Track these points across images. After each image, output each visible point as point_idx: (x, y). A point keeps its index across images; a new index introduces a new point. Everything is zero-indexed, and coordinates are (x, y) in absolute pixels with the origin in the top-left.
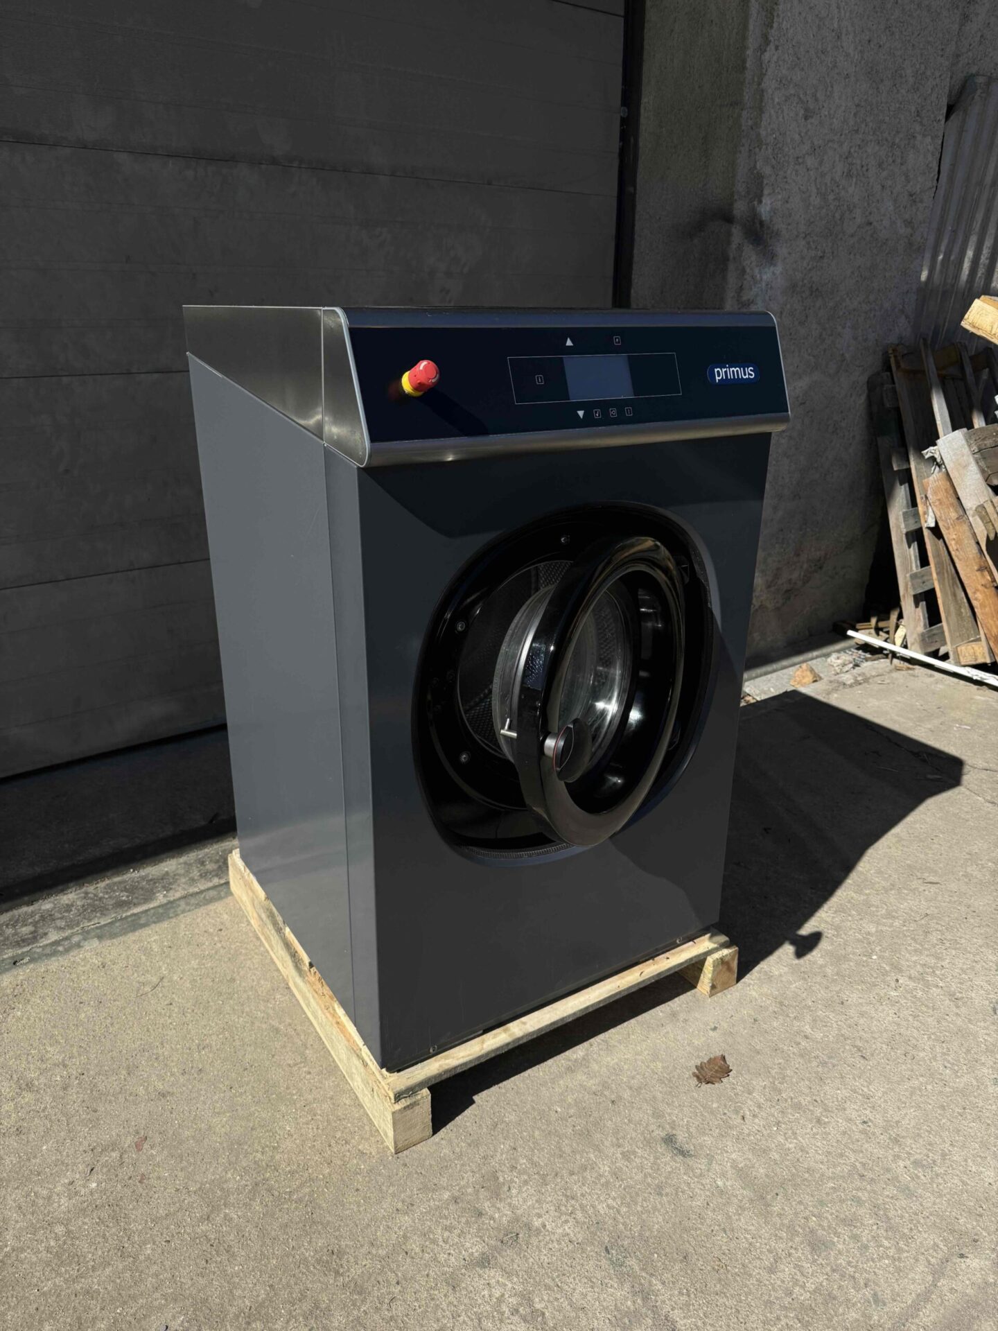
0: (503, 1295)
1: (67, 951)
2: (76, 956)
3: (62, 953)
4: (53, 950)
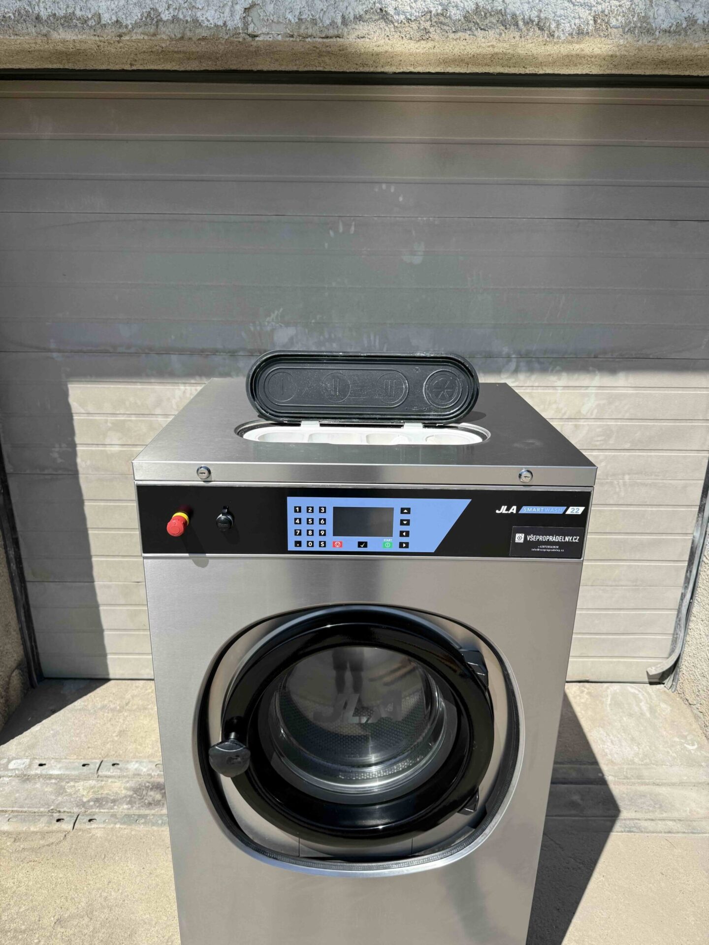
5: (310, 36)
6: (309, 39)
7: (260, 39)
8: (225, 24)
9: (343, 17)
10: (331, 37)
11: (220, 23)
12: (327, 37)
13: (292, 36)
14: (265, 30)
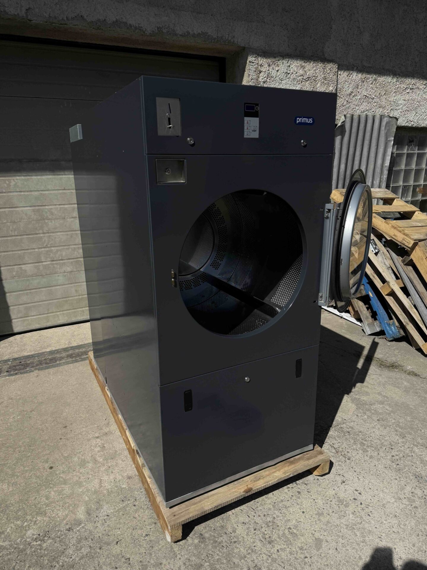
0: (98, 443)
1: (30, 372)
2: (32, 374)
3: (28, 373)
4: (26, 372)
5: (54, 23)
6: (53, 24)
7: (33, 22)
8: (18, 14)
9: (67, 17)
10: (63, 24)
11: (16, 14)
12: (61, 24)
13: (46, 22)
14: (35, 18)
